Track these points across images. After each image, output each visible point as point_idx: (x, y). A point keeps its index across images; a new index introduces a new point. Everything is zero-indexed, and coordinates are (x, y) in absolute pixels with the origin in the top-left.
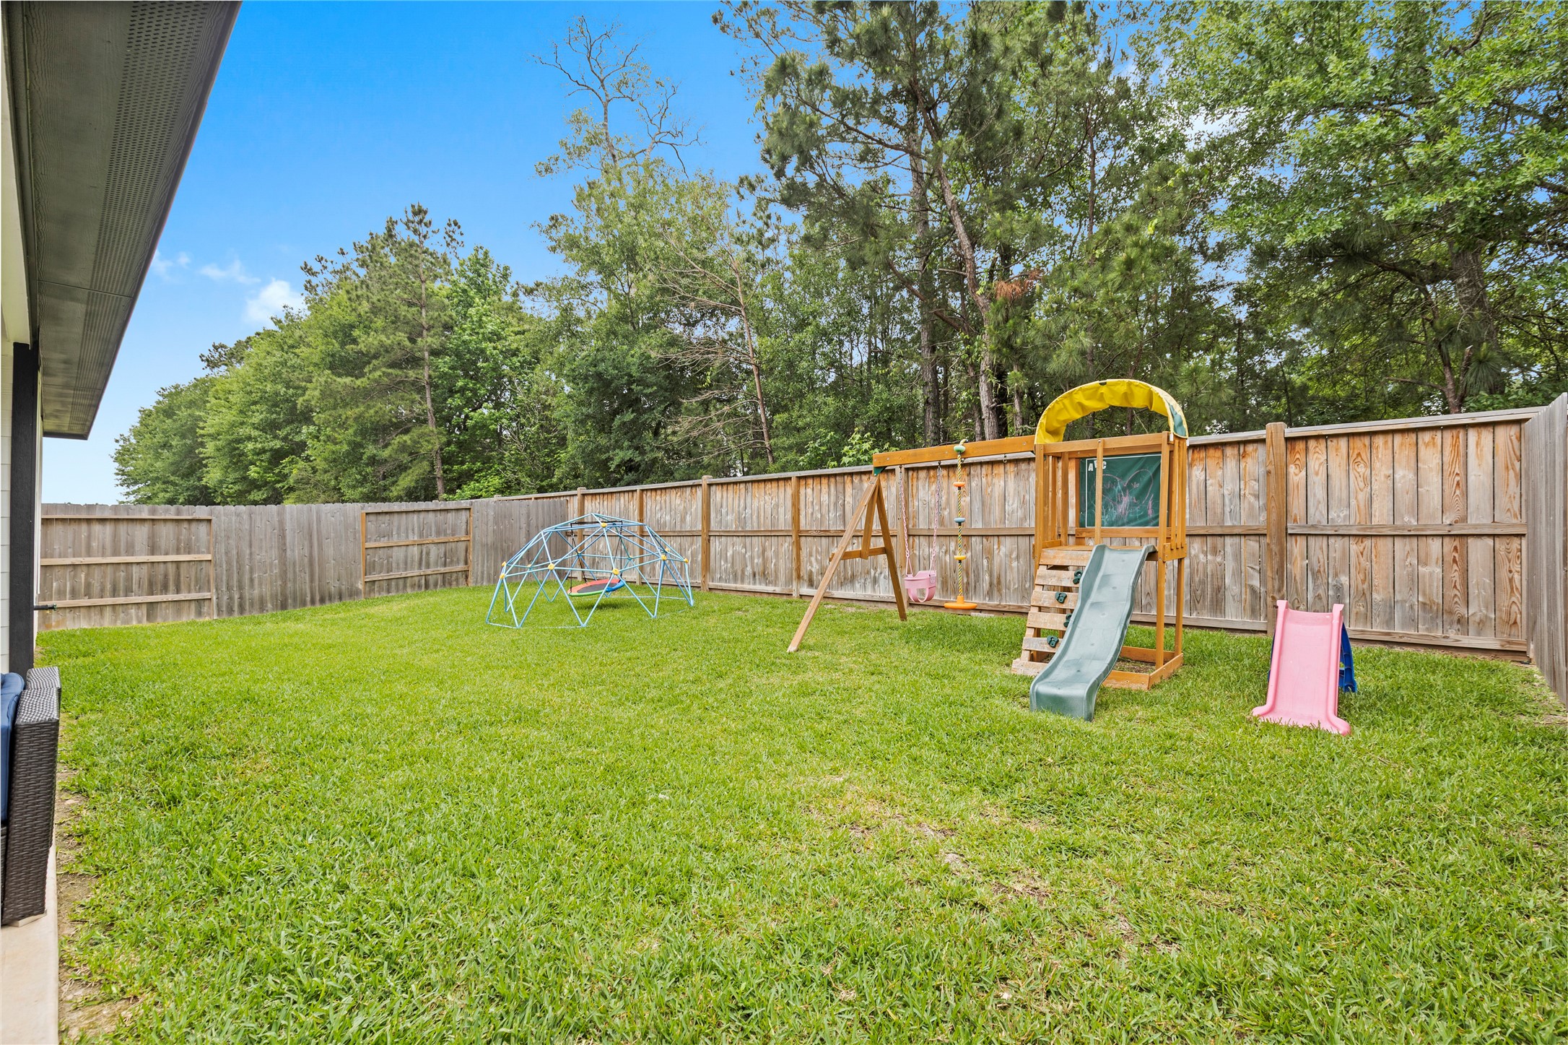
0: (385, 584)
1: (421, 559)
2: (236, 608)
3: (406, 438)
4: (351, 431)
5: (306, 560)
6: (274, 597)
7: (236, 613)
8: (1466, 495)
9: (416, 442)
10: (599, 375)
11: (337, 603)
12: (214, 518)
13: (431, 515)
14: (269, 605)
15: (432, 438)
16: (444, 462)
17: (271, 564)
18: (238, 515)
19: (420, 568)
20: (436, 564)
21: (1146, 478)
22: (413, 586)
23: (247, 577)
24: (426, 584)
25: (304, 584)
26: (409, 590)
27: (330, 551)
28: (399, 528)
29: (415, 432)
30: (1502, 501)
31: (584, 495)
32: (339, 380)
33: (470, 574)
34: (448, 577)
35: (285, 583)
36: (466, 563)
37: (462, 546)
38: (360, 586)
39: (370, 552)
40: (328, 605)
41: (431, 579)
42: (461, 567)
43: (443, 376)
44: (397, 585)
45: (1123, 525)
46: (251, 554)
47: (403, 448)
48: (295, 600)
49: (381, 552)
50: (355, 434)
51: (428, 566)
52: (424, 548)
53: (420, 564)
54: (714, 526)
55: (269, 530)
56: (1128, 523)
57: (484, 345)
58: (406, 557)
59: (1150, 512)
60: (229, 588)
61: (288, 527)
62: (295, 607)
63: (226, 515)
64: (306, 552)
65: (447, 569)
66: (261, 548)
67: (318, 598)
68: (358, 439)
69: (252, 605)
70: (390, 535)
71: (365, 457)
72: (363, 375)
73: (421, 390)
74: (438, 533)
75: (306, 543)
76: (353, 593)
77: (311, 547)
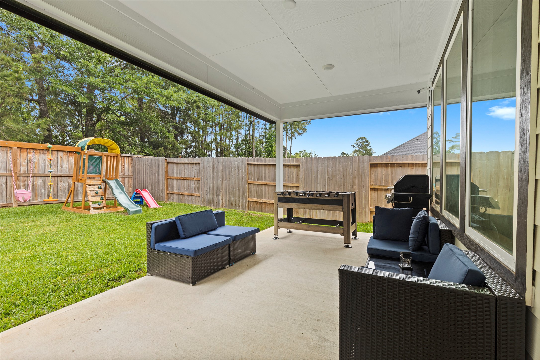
8: (125, 169)
21: (97, 162)
30: (129, 171)
45: (90, 174)
56: (92, 173)
59: (98, 171)
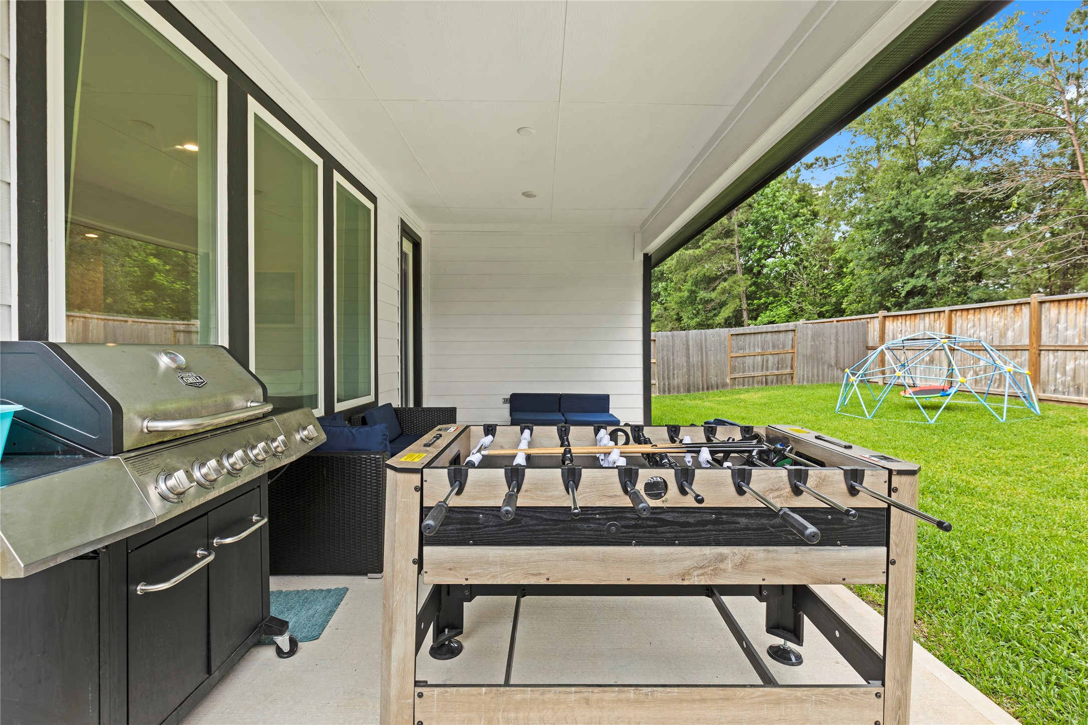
0: (741, 380)
1: (763, 365)
2: (666, 390)
3: (725, 284)
4: (690, 283)
5: (700, 363)
6: (684, 385)
7: (667, 393)
9: (731, 287)
10: (893, 220)
11: (716, 391)
12: (656, 339)
13: (769, 335)
14: (682, 390)
15: (742, 283)
16: (748, 298)
17: (683, 365)
18: (667, 337)
19: (762, 370)
20: (773, 369)
22: (758, 383)
23: (671, 372)
24: (766, 382)
25: (698, 378)
26: (756, 385)
27: (712, 359)
28: (749, 345)
29: (731, 280)
31: (885, 317)
32: (686, 252)
33: (795, 376)
34: (780, 377)
35: (689, 377)
36: (792, 368)
37: (789, 356)
38: (728, 381)
39: (733, 359)
40: (711, 392)
41: (769, 378)
42: (788, 371)
43: (748, 240)
44: (749, 381)
46: (673, 360)
47: (724, 291)
48: (694, 387)
49: (739, 359)
50: (692, 286)
51: (767, 370)
52: (765, 356)
53: (762, 368)
54: (1046, 340)
55: (682, 346)
57: (777, 213)
58: (754, 363)
60: (663, 379)
61: (691, 344)
62: (694, 391)
63: (662, 337)
64: (700, 358)
65: (779, 372)
66: (678, 356)
67: (705, 387)
68: (694, 288)
69: (674, 388)
70: (744, 349)
71: (698, 299)
72: (699, 247)
73: (732, 252)
74: (774, 347)
75: (700, 353)
76: (724, 385)
77: (702, 356)
